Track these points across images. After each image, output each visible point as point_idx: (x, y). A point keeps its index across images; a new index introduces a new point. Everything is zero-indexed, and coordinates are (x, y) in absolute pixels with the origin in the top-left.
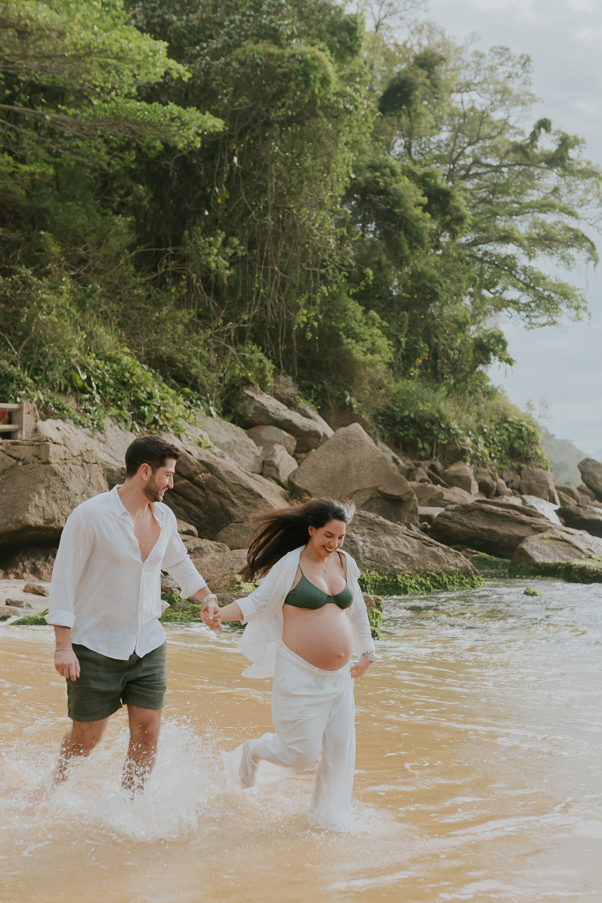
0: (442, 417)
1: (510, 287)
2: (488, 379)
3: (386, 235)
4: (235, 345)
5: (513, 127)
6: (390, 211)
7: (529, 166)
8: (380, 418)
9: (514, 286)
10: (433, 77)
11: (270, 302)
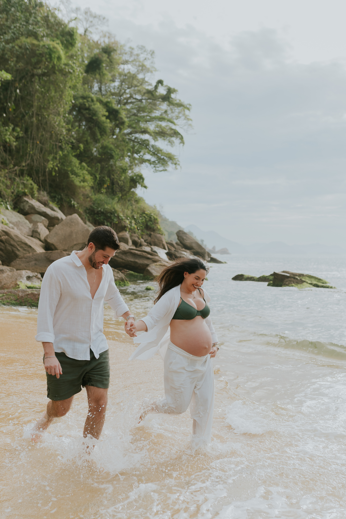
0: (116, 211)
1: (147, 154)
2: (136, 195)
3: (90, 128)
4: (19, 176)
5: (147, 82)
6: (91, 118)
7: (154, 100)
8: (88, 211)
9: (149, 153)
10: (110, 57)
11: (35, 158)
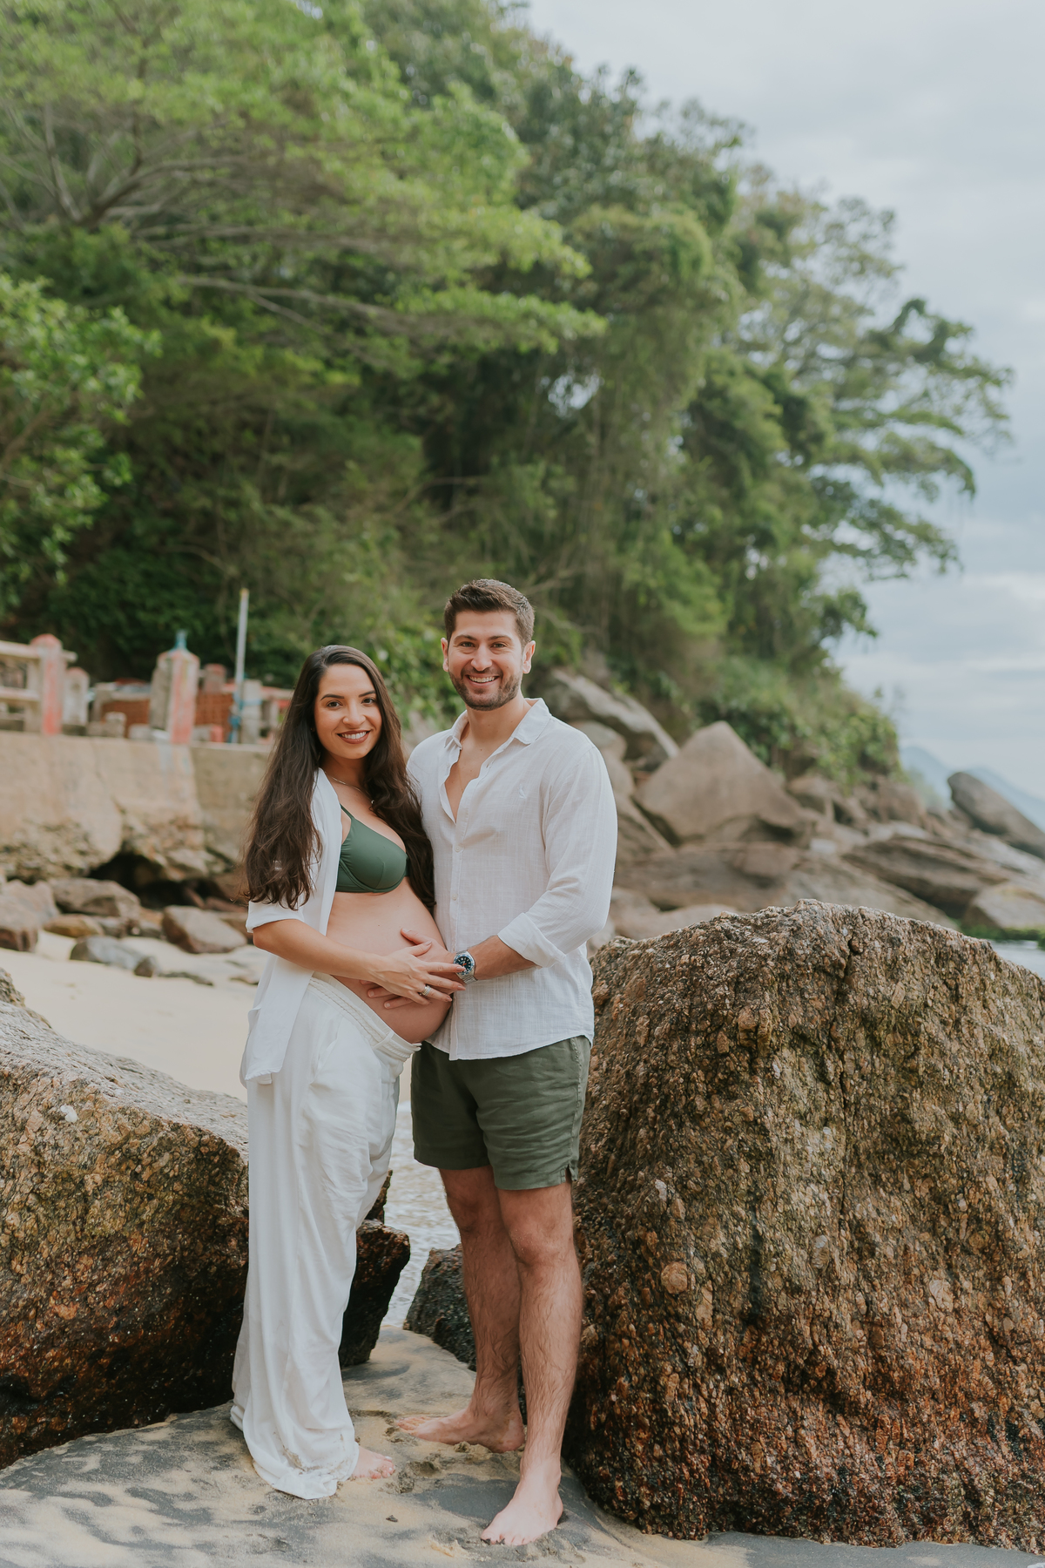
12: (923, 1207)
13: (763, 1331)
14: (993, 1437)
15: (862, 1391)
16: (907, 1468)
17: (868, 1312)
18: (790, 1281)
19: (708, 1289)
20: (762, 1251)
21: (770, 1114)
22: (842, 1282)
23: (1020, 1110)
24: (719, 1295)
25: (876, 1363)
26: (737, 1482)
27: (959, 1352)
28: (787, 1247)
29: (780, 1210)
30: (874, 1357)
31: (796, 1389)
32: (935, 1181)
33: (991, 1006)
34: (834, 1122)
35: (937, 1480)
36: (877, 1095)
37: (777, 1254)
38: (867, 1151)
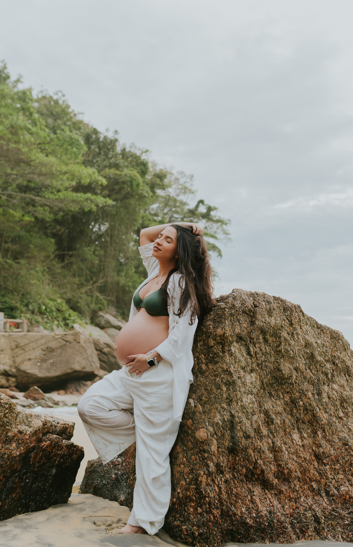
12: (288, 405)
13: (237, 455)
14: (321, 496)
15: (274, 479)
16: (293, 510)
17: (273, 446)
18: (246, 433)
19: (215, 439)
20: (234, 421)
21: (232, 367)
22: (264, 434)
23: (316, 368)
24: (219, 441)
25: (278, 467)
26: (232, 521)
27: (306, 462)
28: (243, 419)
29: (239, 405)
30: (277, 465)
31: (250, 480)
32: (291, 394)
33: (303, 328)
34: (255, 371)
35: (304, 514)
36: (268, 361)
37: (240, 422)
38: (266, 383)
